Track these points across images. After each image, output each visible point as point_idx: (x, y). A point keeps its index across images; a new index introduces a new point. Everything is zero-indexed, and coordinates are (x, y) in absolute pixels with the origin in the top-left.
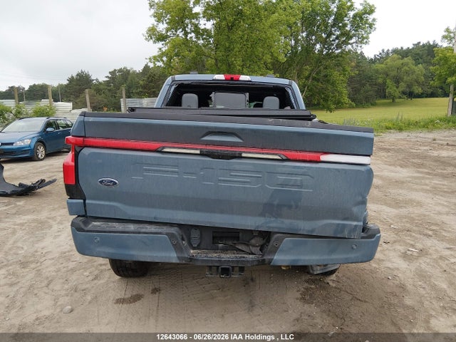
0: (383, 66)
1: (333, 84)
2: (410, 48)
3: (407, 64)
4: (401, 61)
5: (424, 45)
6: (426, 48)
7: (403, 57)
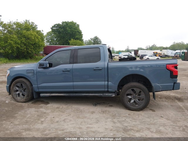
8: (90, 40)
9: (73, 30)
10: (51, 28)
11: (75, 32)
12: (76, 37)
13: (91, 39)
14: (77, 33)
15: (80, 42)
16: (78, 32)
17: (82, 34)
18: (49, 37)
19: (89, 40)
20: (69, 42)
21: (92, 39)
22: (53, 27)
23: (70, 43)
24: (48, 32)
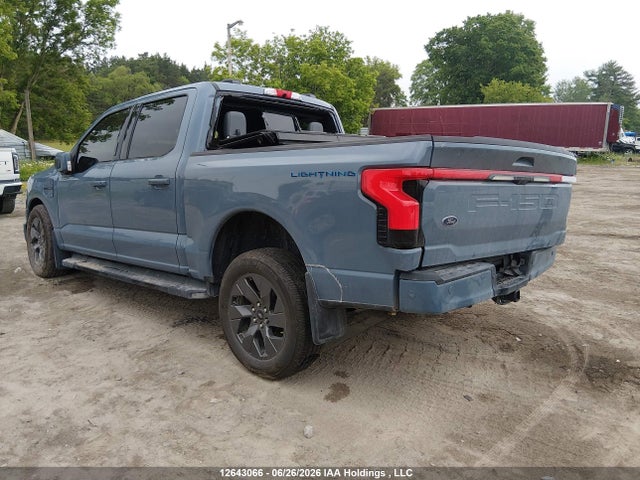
0: (108, 80)
1: (67, 101)
2: (135, 59)
3: (140, 82)
4: (133, 77)
5: (152, 58)
6: (156, 61)
7: (133, 72)
8: (583, 77)
9: (505, 43)
10: (426, 47)
11: (513, 51)
12: (516, 69)
13: (586, 74)
14: (521, 56)
15: (527, 88)
16: (524, 49)
17: (543, 55)
18: (423, 81)
19: (577, 81)
20: (482, 90)
21: (593, 75)
22: (432, 42)
23: (486, 94)
24: (420, 62)
